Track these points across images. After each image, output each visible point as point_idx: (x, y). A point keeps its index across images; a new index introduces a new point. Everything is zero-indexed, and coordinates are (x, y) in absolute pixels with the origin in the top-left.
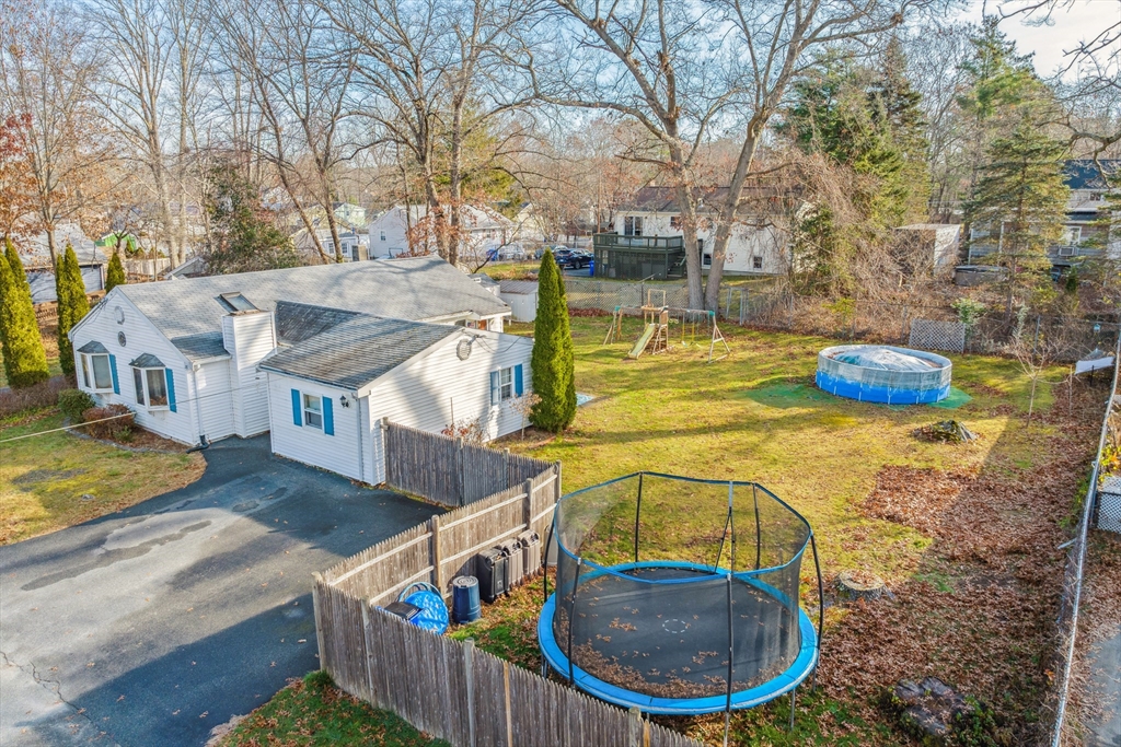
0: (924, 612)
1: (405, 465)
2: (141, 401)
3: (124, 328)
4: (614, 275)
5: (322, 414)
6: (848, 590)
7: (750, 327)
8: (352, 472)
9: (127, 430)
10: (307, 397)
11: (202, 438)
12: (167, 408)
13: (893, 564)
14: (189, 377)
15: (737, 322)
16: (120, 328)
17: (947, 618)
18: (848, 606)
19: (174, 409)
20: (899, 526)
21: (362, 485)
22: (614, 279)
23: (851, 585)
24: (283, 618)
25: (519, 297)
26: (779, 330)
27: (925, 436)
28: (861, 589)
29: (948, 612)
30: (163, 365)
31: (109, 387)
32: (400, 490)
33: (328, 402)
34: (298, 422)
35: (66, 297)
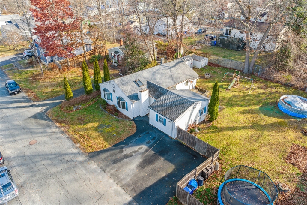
0: (297, 197)
1: (182, 137)
2: (119, 107)
3: (115, 89)
4: (221, 46)
5: (163, 121)
6: (280, 189)
7: (261, 77)
8: (169, 134)
9: (115, 111)
10: (159, 116)
11: (133, 117)
12: (125, 109)
13: (291, 180)
14: (132, 105)
15: (257, 75)
16: (114, 89)
17: (302, 200)
18: (280, 193)
19: (127, 110)
20: (294, 167)
21: (171, 138)
22: (221, 48)
23: (281, 188)
24: (165, 180)
25: (198, 62)
26: (269, 80)
27: (305, 133)
28: (283, 190)
29: (302, 198)
30: (125, 101)
31: (110, 99)
32: (180, 140)
33: (165, 120)
34: (157, 120)
35: (96, 71)
